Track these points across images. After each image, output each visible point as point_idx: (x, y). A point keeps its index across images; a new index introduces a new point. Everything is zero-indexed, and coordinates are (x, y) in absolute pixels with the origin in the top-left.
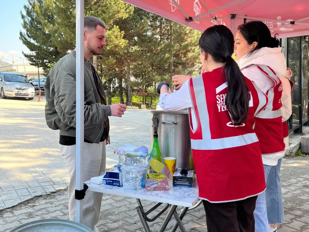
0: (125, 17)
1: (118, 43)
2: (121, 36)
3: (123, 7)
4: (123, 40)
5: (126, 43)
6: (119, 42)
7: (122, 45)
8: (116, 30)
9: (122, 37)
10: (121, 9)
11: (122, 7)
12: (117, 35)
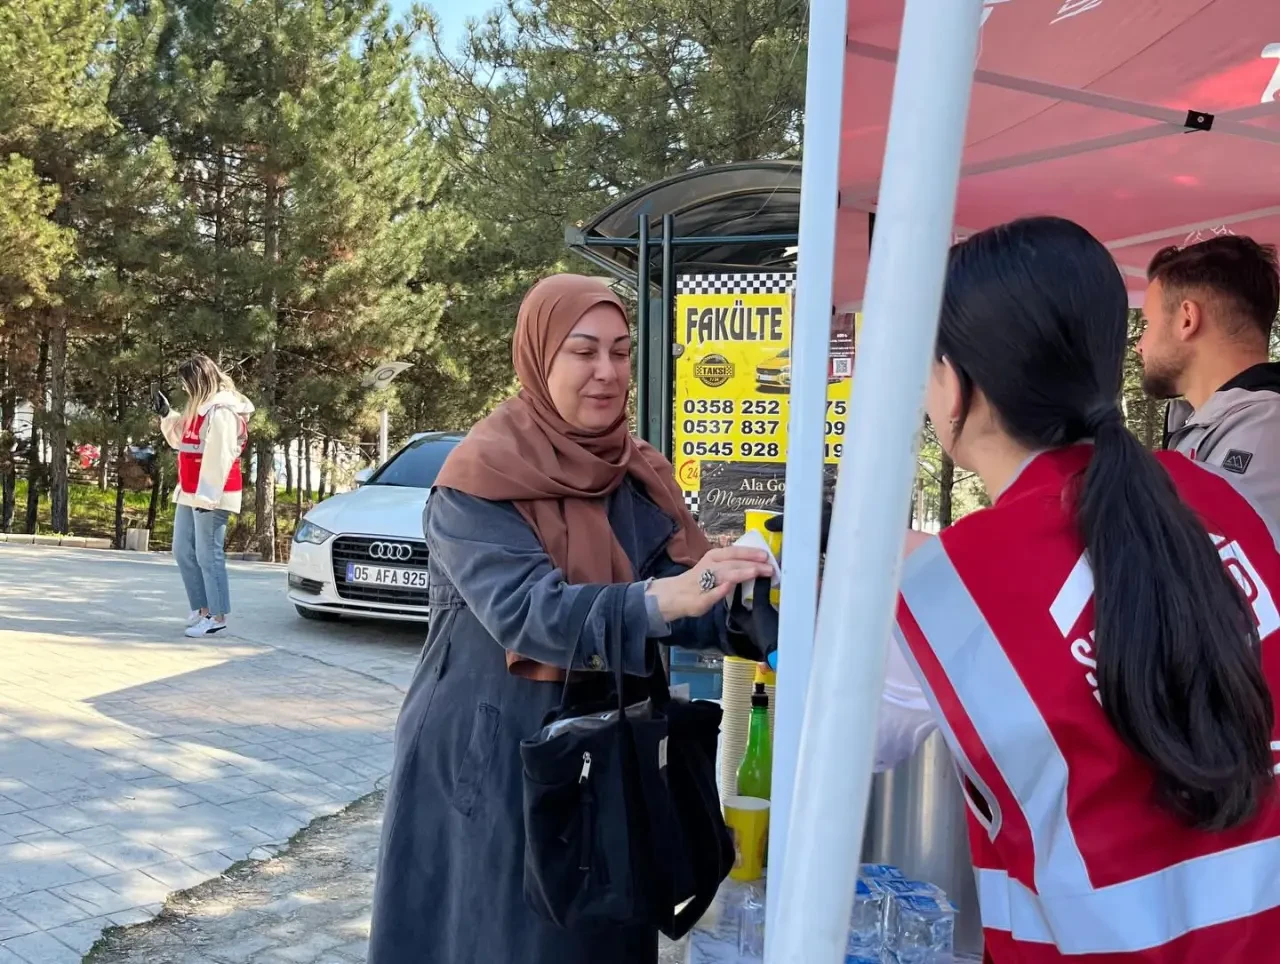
0: (66, 121)
1: (25, 235)
2: (46, 207)
3: (63, 74)
4: (51, 229)
5: (68, 240)
6: (34, 231)
7: (47, 247)
8: (21, 178)
9: (47, 212)
10: (53, 81)
11: (57, 77)
12: (25, 200)
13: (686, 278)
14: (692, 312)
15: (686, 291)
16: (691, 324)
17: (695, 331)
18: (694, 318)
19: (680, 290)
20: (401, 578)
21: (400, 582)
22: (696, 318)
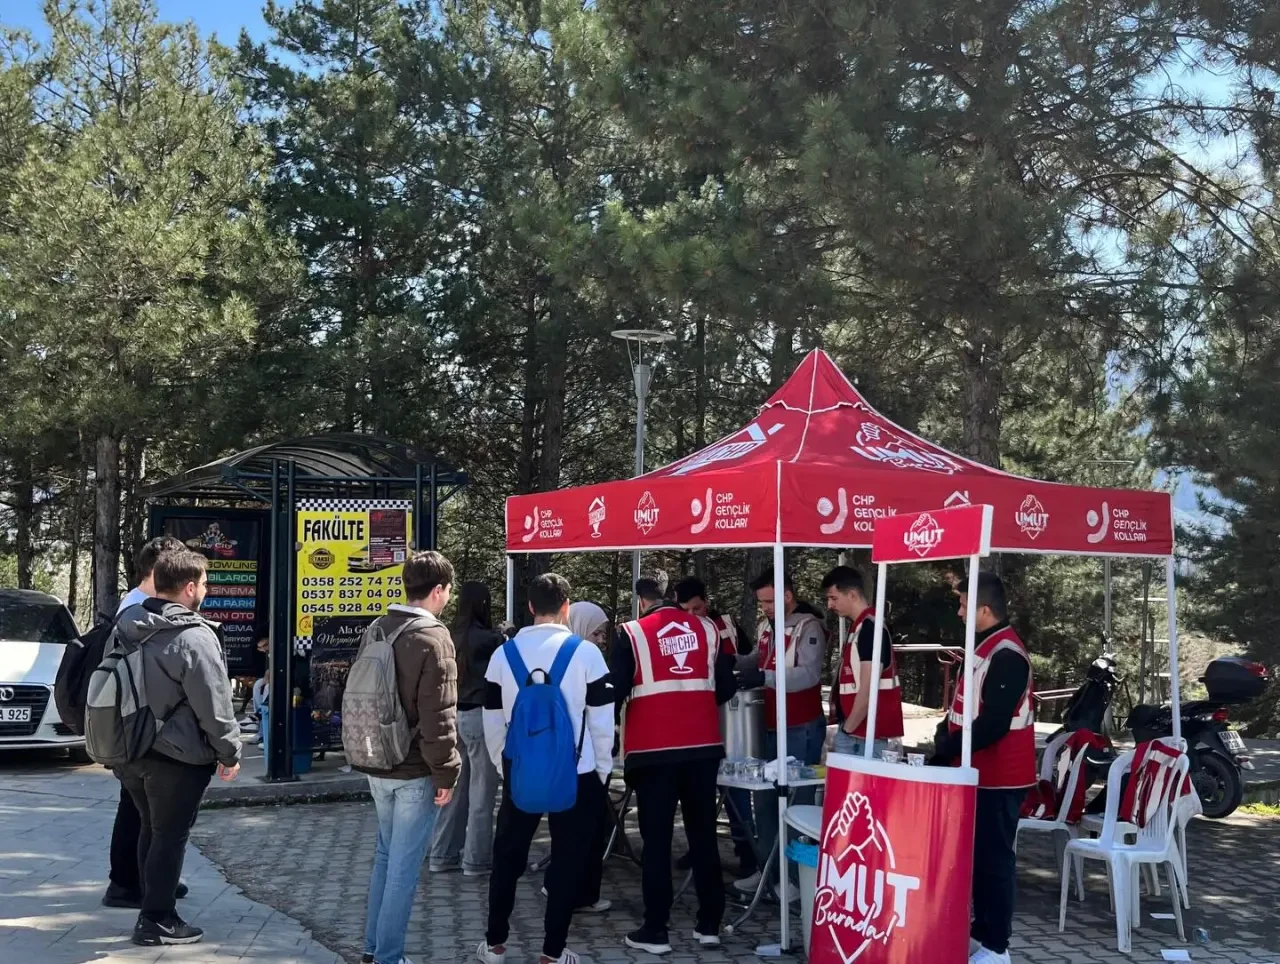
13: (304, 501)
14: (308, 522)
15: (304, 509)
16: (307, 530)
17: (310, 534)
19: (300, 509)
20: (7, 715)
21: (6, 718)
22: (310, 526)
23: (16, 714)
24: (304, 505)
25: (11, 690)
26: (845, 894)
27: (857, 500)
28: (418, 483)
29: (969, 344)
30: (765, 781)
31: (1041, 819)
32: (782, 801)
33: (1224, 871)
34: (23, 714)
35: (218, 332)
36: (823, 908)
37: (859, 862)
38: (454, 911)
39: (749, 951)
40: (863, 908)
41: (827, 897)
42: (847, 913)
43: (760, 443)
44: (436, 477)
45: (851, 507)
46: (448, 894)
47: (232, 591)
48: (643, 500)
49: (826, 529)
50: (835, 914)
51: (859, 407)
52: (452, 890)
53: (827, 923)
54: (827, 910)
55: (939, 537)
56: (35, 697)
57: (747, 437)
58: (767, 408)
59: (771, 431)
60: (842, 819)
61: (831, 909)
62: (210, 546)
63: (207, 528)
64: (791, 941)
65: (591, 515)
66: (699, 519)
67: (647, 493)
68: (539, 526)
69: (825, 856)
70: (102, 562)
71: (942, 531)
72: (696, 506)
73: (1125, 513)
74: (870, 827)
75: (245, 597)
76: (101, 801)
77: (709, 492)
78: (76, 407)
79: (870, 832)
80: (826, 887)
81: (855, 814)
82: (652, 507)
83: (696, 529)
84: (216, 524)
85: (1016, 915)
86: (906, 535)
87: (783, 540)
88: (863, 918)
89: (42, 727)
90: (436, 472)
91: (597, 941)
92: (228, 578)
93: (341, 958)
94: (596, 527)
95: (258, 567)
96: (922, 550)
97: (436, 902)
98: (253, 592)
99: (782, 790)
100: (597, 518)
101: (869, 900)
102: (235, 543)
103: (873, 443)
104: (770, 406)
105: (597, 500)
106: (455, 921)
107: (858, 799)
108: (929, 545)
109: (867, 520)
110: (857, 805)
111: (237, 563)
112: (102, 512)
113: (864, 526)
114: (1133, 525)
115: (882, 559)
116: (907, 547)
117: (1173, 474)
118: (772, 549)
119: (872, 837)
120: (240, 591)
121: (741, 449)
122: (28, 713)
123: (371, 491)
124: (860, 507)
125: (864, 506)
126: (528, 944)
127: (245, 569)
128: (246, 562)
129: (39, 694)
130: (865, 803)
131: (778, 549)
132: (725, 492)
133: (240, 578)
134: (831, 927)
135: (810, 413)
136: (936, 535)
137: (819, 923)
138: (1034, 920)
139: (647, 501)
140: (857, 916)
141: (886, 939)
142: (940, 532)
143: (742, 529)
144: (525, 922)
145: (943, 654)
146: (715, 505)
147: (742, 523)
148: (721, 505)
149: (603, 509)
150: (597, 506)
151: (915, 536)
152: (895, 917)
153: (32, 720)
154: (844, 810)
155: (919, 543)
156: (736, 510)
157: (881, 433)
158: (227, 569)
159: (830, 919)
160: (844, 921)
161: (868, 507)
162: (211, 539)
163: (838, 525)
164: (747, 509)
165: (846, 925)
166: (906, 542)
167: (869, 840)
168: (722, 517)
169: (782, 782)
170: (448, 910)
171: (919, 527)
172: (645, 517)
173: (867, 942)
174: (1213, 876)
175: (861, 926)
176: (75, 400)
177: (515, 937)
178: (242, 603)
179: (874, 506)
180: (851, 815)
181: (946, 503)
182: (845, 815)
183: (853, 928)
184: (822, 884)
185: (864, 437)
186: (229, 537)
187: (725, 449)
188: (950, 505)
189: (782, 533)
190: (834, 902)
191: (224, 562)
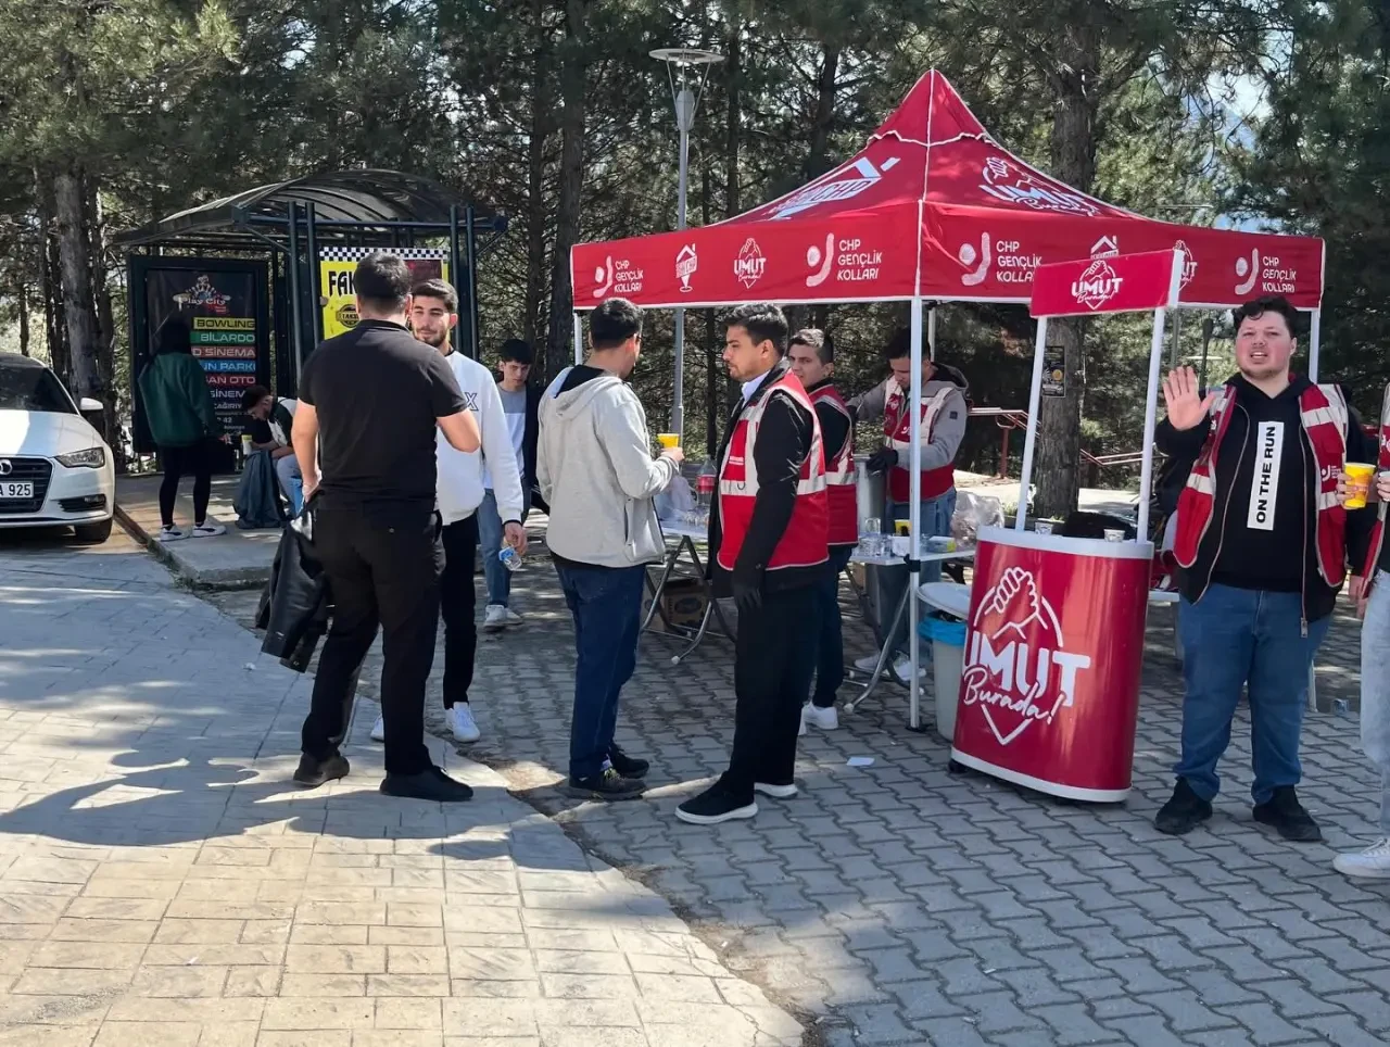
13: (326, 249)
14: (332, 274)
15: (327, 258)
16: (332, 283)
17: (335, 287)
18: (334, 278)
19: (323, 259)
20: (7, 490)
21: (6, 494)
22: (335, 278)
23: (17, 490)
24: (327, 254)
25: (8, 462)
26: (1001, 673)
27: (1001, 246)
28: (453, 229)
29: (1068, 68)
30: (893, 555)
31: (1167, 590)
32: (915, 577)
33: (1337, 640)
34: (25, 490)
35: (196, 49)
36: (974, 687)
37: (1019, 640)
38: (551, 693)
39: (877, 730)
40: (1023, 687)
41: (979, 676)
42: (1004, 693)
43: (874, 181)
44: (473, 223)
45: (995, 254)
46: (537, 675)
47: (229, 352)
48: (745, 249)
49: (967, 280)
50: (989, 693)
51: (981, 139)
52: (542, 670)
53: (979, 702)
54: (979, 689)
55: (1116, 287)
56: (34, 471)
57: (855, 174)
58: (876, 140)
59: (886, 166)
60: (999, 596)
61: (986, 688)
62: (200, 302)
63: (195, 282)
64: (921, 718)
65: (679, 267)
66: (817, 270)
67: (750, 240)
68: (614, 279)
69: (976, 634)
70: (73, 320)
71: (1121, 280)
72: (813, 255)
73: (1275, 261)
74: (1035, 604)
75: (244, 359)
76: (128, 582)
77: (831, 237)
78: (34, 138)
79: (1033, 609)
80: (978, 665)
81: (1014, 590)
82: (756, 256)
83: (812, 281)
84: (205, 277)
85: (1143, 688)
86: (1074, 285)
87: (922, 293)
88: (1024, 698)
89: (46, 502)
90: (473, 216)
91: (713, 721)
92: (223, 338)
93: (449, 744)
94: (685, 280)
95: (256, 326)
96: (1095, 302)
97: (528, 684)
98: (251, 353)
99: (911, 565)
100: (686, 269)
101: (1032, 678)
102: (228, 298)
103: (1001, 181)
104: (879, 138)
105: (686, 249)
106: (554, 702)
107: (1019, 575)
108: (1104, 297)
109: (1011, 269)
110: (1018, 581)
111: (232, 321)
112: (68, 262)
113: (1007, 277)
114: (1283, 275)
115: (1042, 313)
116: (1076, 298)
117: (1238, 221)
118: (909, 303)
119: (1037, 614)
120: (236, 352)
121: (851, 189)
122: (31, 487)
123: (393, 239)
124: (1004, 254)
125: (1009, 253)
126: (642, 726)
127: (241, 328)
128: (242, 320)
129: (40, 468)
130: (1027, 578)
131: (917, 302)
132: (850, 238)
133: (237, 338)
134: (983, 706)
135: (929, 145)
136: (1113, 284)
137: (969, 703)
138: (1159, 693)
139: (751, 248)
140: (1016, 695)
141: (1049, 721)
142: (1117, 281)
143: (873, 281)
144: (630, 703)
145: (1002, 418)
146: (837, 252)
147: (871, 274)
148: (846, 252)
149: (694, 259)
150: (687, 256)
151: (1086, 287)
152: (1061, 697)
153: (35, 496)
154: (1002, 586)
155: (1090, 294)
156: (864, 259)
157: (1009, 170)
158: (221, 327)
159: (982, 699)
160: (999, 700)
161: (1012, 254)
162: (201, 293)
163: (980, 275)
164: (878, 258)
165: (1002, 704)
166: (1074, 293)
167: (1032, 617)
168: (846, 267)
169: (916, 557)
170: (544, 692)
171: (1091, 276)
172: (748, 268)
173: (1027, 722)
174: (1328, 645)
175: (1021, 706)
176: (32, 129)
177: (625, 719)
178: (240, 366)
179: (1018, 253)
180: (1010, 591)
181: (1094, 249)
182: (1002, 592)
183: (1011, 707)
184: (973, 662)
185: (991, 174)
186: (221, 291)
187: (831, 188)
188: (1096, 252)
189: (922, 284)
190: (988, 680)
191: (218, 320)
